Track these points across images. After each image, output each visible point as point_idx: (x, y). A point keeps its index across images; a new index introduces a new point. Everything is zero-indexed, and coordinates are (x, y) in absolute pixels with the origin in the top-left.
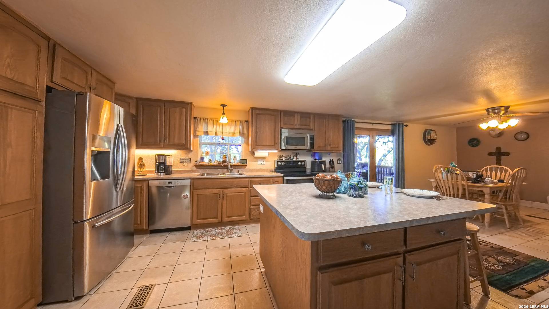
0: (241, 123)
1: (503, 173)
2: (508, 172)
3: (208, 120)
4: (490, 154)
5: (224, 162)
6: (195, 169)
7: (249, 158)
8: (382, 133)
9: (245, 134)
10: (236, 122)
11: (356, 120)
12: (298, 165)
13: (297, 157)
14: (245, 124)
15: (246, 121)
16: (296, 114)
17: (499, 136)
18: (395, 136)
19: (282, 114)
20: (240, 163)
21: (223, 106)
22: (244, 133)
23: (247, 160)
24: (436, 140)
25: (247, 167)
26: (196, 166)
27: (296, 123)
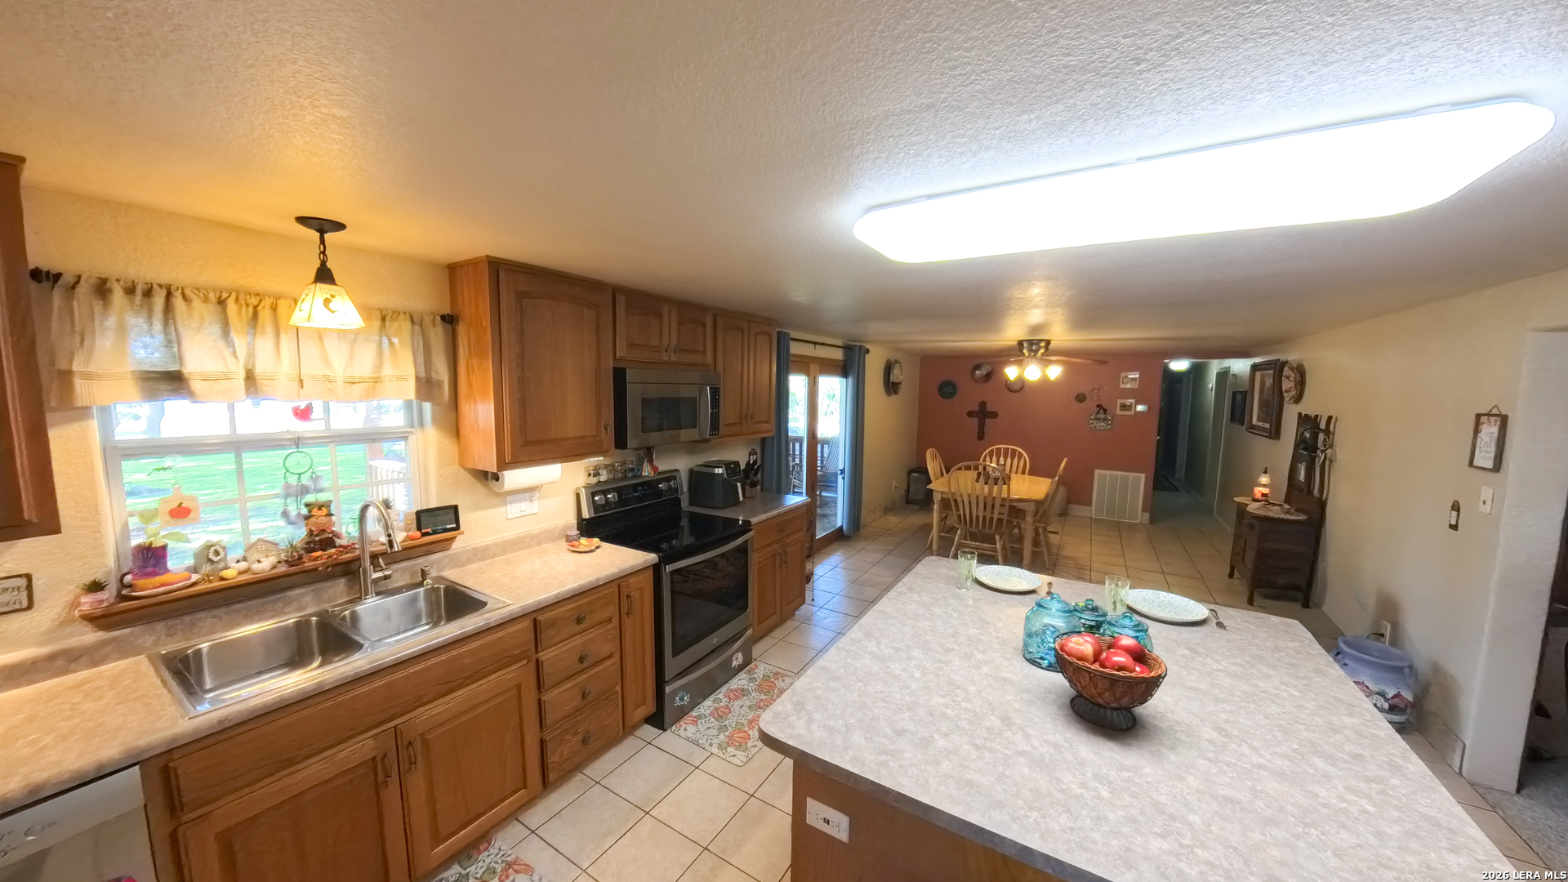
0: (417, 327)
1: (1016, 460)
2: (1022, 459)
3: (178, 302)
4: (970, 414)
5: (322, 540)
6: (91, 636)
7: (465, 497)
8: (829, 367)
9: (439, 384)
10: (383, 319)
11: (793, 334)
12: (660, 493)
13: (651, 461)
14: (437, 335)
15: (443, 318)
16: (666, 308)
17: (985, 382)
18: (850, 380)
19: (621, 301)
20: (419, 528)
21: (323, 226)
22: (434, 376)
23: (455, 508)
24: (900, 384)
25: (457, 546)
26: (99, 620)
27: (665, 342)
